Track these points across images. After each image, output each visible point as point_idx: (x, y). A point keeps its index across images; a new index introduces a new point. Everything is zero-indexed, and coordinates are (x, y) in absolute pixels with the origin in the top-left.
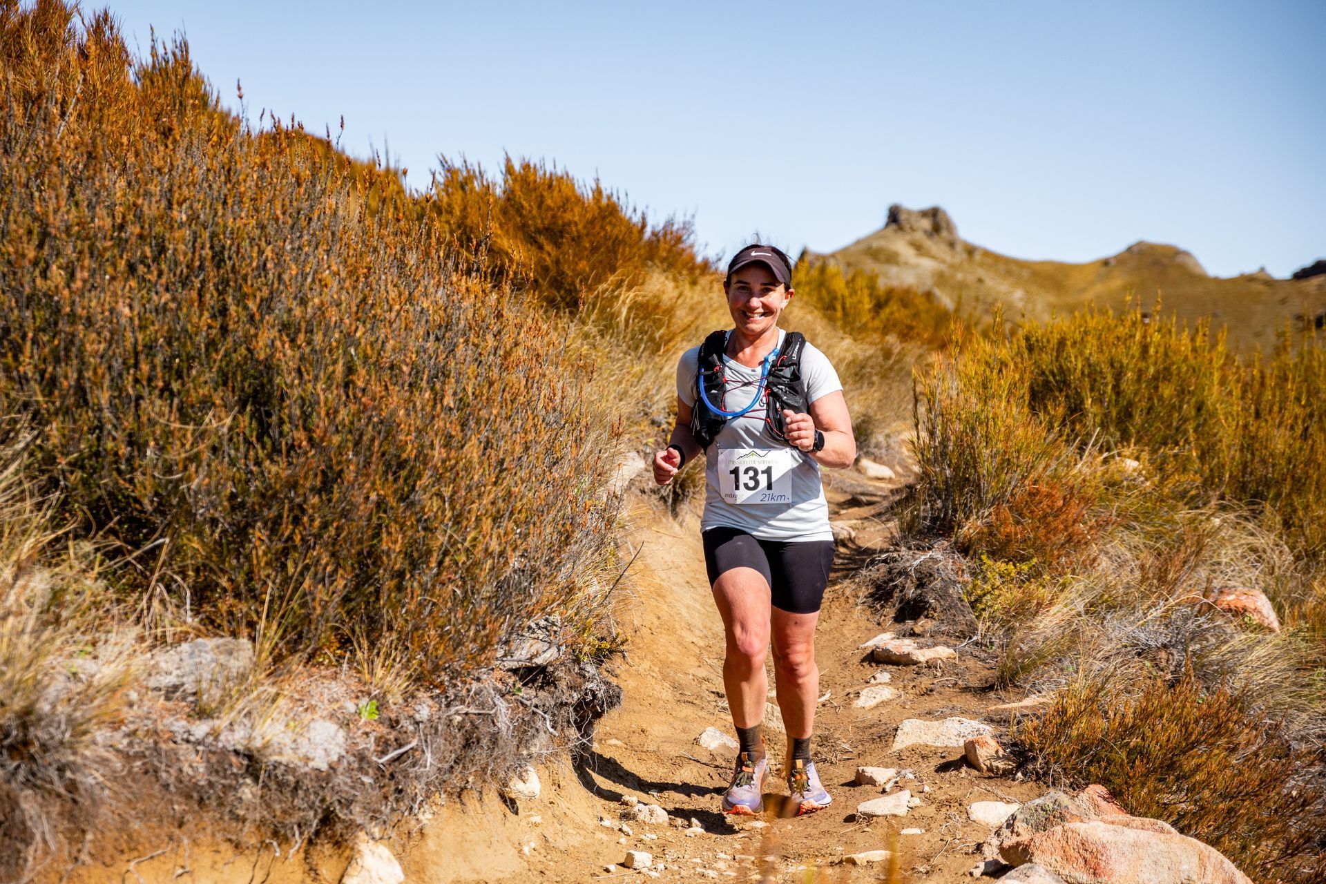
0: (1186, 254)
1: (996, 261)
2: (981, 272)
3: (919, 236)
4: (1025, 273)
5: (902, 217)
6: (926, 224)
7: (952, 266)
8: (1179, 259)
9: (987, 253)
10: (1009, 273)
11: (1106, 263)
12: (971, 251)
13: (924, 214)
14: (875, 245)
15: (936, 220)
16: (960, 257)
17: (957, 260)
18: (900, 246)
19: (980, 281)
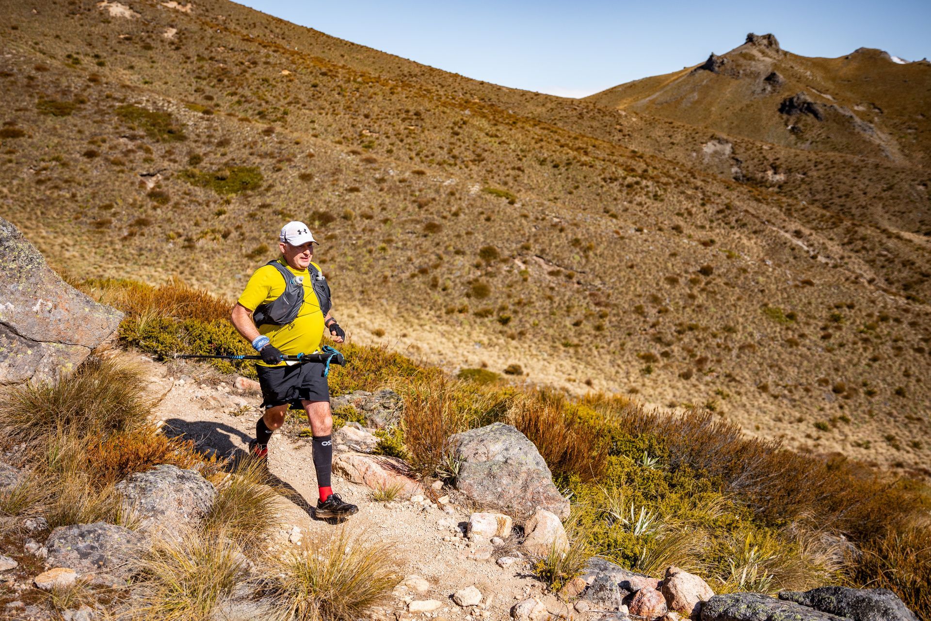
0: (885, 53)
1: (796, 58)
2: (791, 63)
3: (763, 47)
4: (809, 63)
5: (755, 39)
6: (765, 42)
7: (779, 61)
8: (882, 55)
9: (792, 55)
10: (802, 64)
11: (847, 58)
12: (786, 53)
13: (764, 37)
14: (744, 51)
15: (770, 39)
16: (781, 57)
17: (780, 58)
18: (755, 52)
19: (792, 67)
